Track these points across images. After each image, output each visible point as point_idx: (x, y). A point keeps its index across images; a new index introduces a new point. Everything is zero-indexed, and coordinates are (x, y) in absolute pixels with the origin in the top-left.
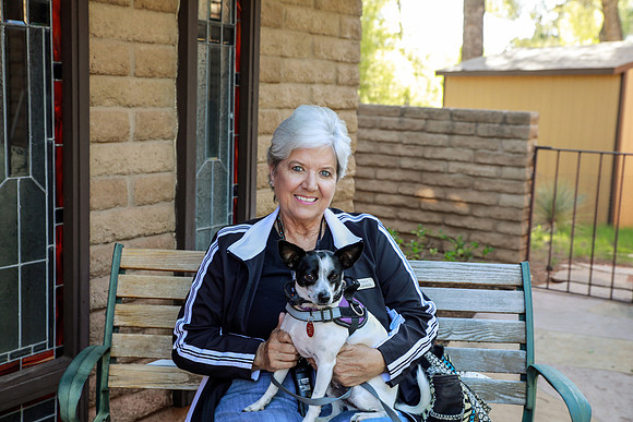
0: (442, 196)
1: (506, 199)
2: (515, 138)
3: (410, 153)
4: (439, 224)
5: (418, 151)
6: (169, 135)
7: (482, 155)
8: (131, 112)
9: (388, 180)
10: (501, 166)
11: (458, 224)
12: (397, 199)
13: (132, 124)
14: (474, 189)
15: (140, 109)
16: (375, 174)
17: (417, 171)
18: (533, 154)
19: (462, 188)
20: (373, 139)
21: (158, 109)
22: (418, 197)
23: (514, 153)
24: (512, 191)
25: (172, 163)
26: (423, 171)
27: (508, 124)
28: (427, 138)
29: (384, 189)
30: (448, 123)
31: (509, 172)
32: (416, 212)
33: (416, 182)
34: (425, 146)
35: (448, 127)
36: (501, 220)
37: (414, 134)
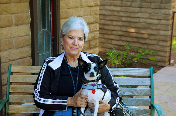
0: (137, 31)
1: (162, 32)
2: (166, 9)
3: (125, 15)
4: (136, 42)
5: (128, 14)
6: (28, 23)
7: (153, 16)
8: (13, 16)
9: (117, 25)
10: (160, 20)
11: (144, 42)
12: (120, 33)
13: (14, 20)
14: (150, 29)
15: (16, 15)
16: (112, 23)
17: (128, 22)
18: (173, 15)
19: (145, 28)
20: (111, 10)
21: (23, 14)
22: (128, 32)
23: (165, 15)
24: (164, 29)
25: (29, 32)
26: (130, 22)
27: (163, 3)
28: (132, 9)
29: (115, 29)
30: (139, 3)
31: (163, 22)
32: (127, 38)
33: (128, 26)
34: (131, 12)
35: (140, 5)
36: (160, 40)
37: (126, 8)
